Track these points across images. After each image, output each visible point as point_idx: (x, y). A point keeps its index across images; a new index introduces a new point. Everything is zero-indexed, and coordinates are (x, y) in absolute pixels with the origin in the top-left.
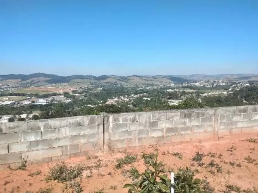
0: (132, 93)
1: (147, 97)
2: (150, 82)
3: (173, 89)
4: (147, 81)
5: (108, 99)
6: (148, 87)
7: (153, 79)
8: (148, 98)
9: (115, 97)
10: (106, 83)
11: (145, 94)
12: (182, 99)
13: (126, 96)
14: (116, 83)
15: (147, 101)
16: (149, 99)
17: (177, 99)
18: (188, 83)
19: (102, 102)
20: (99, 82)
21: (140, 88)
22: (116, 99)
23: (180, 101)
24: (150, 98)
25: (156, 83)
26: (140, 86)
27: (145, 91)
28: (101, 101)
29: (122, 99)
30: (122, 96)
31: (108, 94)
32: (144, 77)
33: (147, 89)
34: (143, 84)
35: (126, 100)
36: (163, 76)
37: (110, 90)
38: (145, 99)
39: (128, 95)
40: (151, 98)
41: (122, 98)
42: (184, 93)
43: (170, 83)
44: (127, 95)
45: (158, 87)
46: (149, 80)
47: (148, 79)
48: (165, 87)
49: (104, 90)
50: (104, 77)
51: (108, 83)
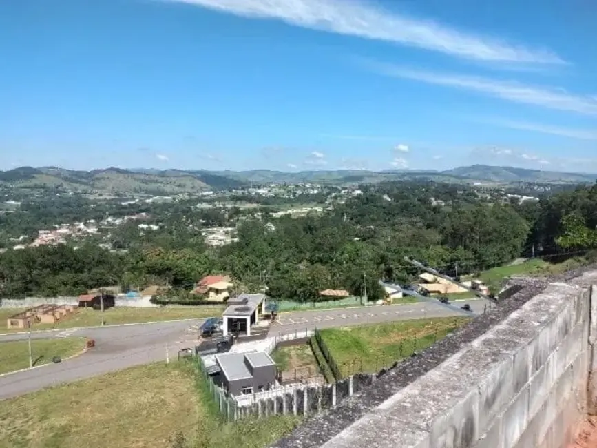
0: (107, 213)
1: (149, 223)
2: (153, 186)
3: (211, 201)
4: (146, 182)
5: (41, 232)
6: (149, 198)
7: (160, 179)
8: (152, 226)
9: (60, 223)
10: (32, 188)
11: (143, 214)
12: (233, 225)
13: (92, 221)
14: (60, 189)
15: (149, 231)
16: (155, 227)
17: (221, 225)
18: (243, 189)
19: (21, 238)
20: (9, 185)
21: (127, 200)
22: (64, 230)
23: (230, 229)
24: (157, 225)
25: (168, 189)
26: (128, 195)
27: (143, 208)
28: (19, 238)
29: (80, 230)
30: (80, 222)
31: (39, 217)
32: (139, 173)
33: (147, 204)
34: (136, 191)
35: (92, 230)
36: (185, 172)
37: (45, 207)
38: (143, 229)
39: (99, 219)
40: (160, 224)
41: (82, 226)
42: (237, 212)
43: (202, 189)
44: (93, 218)
45: (174, 199)
46: (152, 181)
47: (147, 178)
48: (194, 197)
49: (26, 206)
50: (26, 173)
51: (36, 187)
